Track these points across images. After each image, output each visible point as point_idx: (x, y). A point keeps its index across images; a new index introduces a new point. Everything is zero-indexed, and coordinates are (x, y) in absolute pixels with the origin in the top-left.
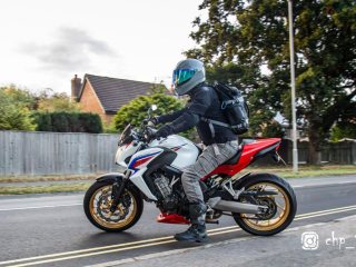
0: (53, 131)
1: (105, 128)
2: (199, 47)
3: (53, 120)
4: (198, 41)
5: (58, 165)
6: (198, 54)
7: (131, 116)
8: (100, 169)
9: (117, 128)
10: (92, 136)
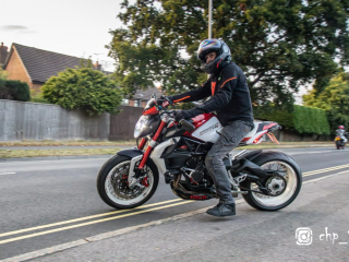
1: (32, 97)
2: (125, 27)
4: (125, 23)
6: (124, 34)
7: (59, 87)
8: (26, 136)
9: (45, 97)
10: (19, 104)
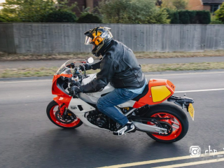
0: (180, 23)
3: (180, 16)
5: (182, 45)
8: (207, 47)
9: (220, 19)
10: (203, 26)
